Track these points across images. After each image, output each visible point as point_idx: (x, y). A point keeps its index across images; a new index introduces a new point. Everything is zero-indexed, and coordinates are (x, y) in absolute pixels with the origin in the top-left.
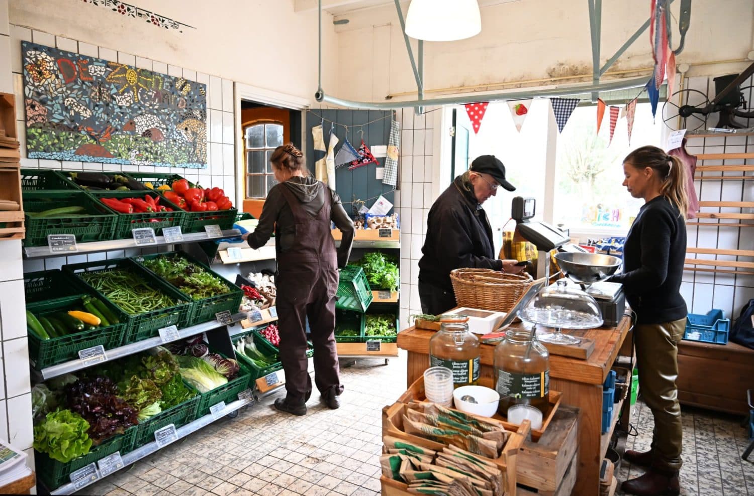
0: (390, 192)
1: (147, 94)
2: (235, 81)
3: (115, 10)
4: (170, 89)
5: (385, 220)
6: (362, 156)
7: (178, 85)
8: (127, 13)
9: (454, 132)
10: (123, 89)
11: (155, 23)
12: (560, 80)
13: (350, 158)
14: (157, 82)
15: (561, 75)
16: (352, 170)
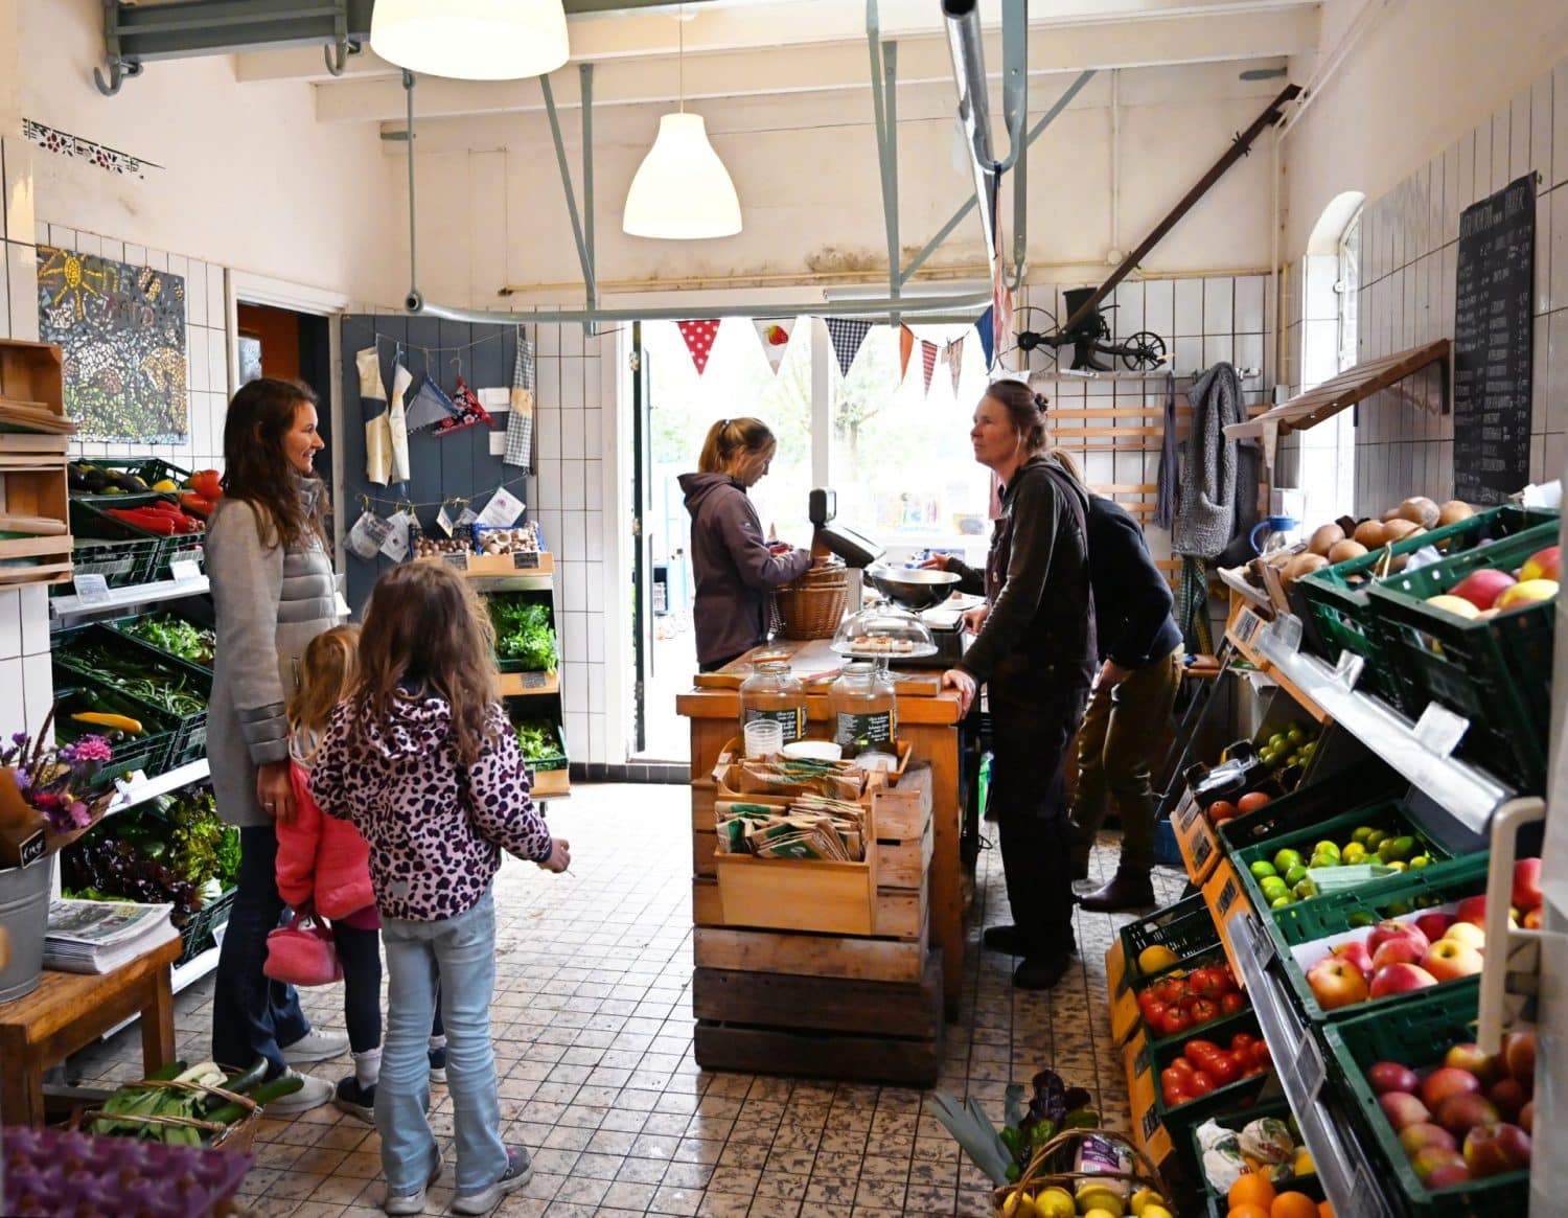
0: (518, 479)
1: (95, 303)
2: (228, 263)
3: (43, 145)
4: (131, 291)
5: (515, 536)
6: (462, 409)
7: (142, 281)
8: (61, 149)
9: (636, 362)
10: (59, 297)
11: (102, 165)
12: (829, 278)
13: (438, 413)
14: (111, 278)
15: (830, 269)
16: (440, 437)
